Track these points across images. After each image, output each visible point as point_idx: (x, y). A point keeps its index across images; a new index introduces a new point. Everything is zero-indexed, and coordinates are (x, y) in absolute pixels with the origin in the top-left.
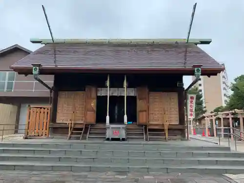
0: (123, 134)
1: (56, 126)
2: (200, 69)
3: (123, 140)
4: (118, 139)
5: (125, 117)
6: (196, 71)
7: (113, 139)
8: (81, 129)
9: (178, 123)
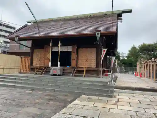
0: (59, 72)
1: (32, 67)
2: (99, 33)
3: (59, 75)
4: (56, 75)
5: (59, 63)
6: (97, 35)
7: (54, 75)
8: (42, 69)
9: (95, 67)
